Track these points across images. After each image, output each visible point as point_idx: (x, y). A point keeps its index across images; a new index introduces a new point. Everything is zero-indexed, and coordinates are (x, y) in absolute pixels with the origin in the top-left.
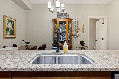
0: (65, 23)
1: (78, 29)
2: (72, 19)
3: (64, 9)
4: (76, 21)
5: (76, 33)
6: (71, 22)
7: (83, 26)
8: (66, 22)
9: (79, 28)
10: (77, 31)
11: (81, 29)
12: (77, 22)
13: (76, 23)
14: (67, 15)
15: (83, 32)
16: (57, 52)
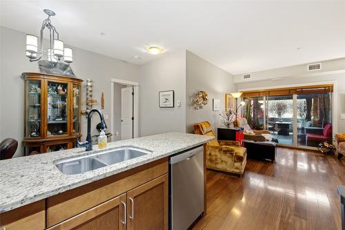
0: (65, 86)
1: (92, 102)
2: (82, 81)
3: (71, 59)
4: (89, 84)
5: (87, 109)
6: (79, 87)
7: (103, 95)
8: (67, 84)
9: (94, 98)
10: (90, 104)
11: (99, 101)
12: (91, 86)
13: (90, 89)
14: (69, 69)
15: (103, 106)
16: (87, 150)
